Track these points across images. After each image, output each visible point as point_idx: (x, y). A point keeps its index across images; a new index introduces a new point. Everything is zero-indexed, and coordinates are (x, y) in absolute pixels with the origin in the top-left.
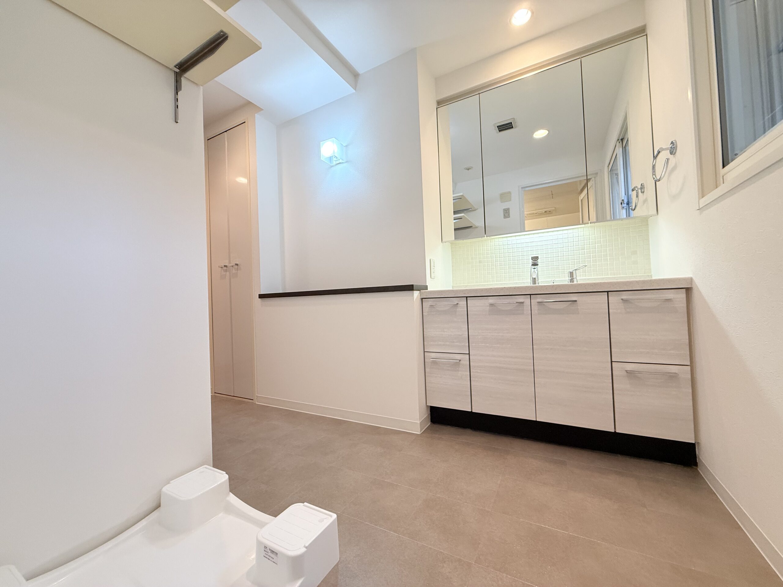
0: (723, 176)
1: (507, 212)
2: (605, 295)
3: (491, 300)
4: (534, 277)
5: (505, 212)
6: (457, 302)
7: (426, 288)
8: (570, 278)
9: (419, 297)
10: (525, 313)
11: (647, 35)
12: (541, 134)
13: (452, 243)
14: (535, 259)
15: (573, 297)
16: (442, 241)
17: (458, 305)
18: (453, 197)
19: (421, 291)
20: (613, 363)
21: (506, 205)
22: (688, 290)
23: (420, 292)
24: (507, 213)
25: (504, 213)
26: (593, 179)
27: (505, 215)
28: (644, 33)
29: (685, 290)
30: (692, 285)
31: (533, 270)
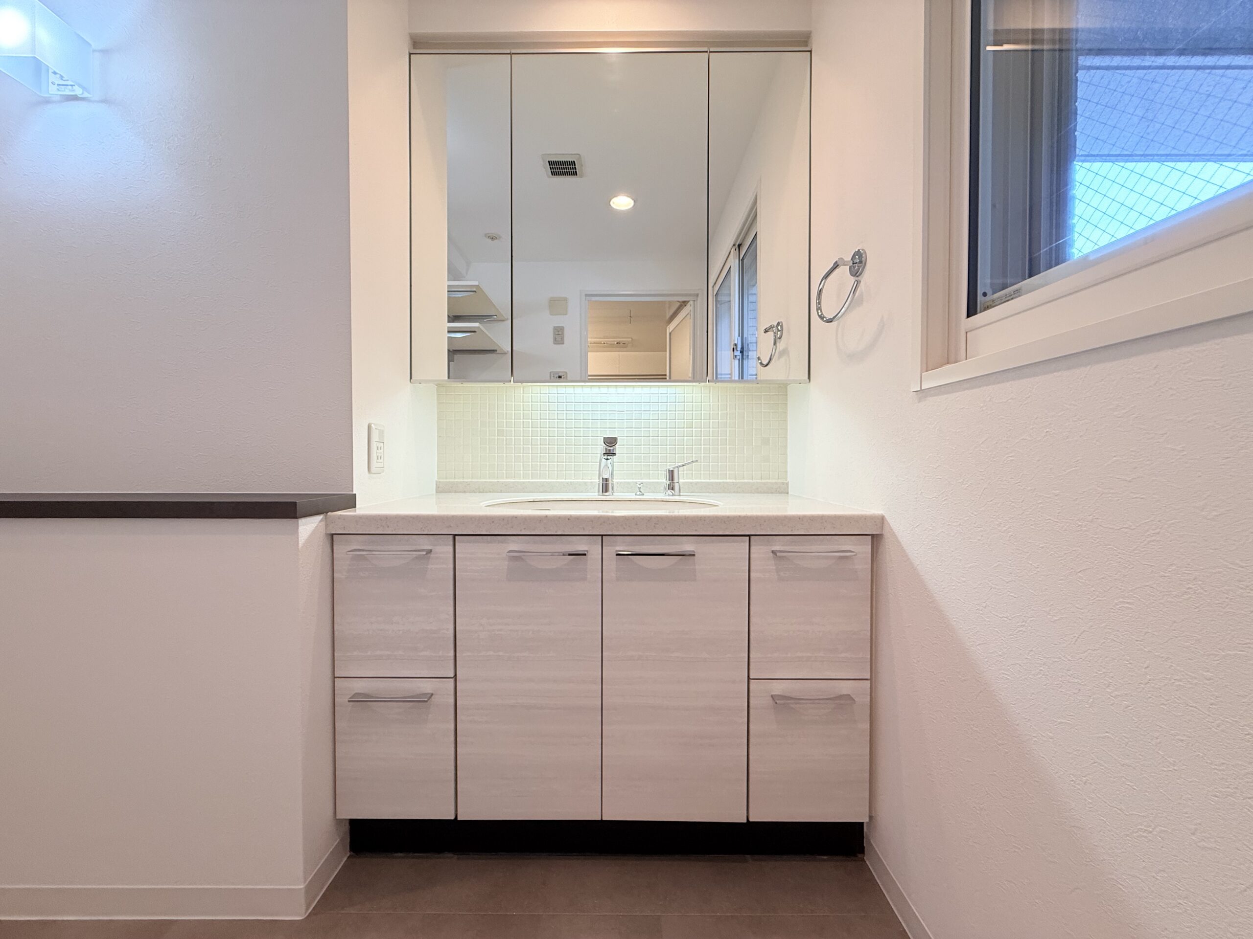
0: (967, 333)
1: (560, 333)
2: (745, 542)
3: (514, 545)
4: (605, 477)
5: (557, 333)
6: (429, 548)
7: (350, 501)
8: (668, 483)
9: (322, 531)
10: (589, 576)
11: (811, 51)
12: (622, 203)
13: (439, 385)
14: (611, 442)
15: (687, 546)
16: (411, 378)
17: (432, 555)
18: (449, 286)
19: (329, 513)
20: (751, 681)
21: (558, 321)
22: (876, 539)
23: (326, 516)
24: (559, 335)
25: (554, 334)
26: (691, 302)
27: (555, 339)
28: (807, 46)
29: (870, 537)
30: (882, 529)
31: (604, 461)
